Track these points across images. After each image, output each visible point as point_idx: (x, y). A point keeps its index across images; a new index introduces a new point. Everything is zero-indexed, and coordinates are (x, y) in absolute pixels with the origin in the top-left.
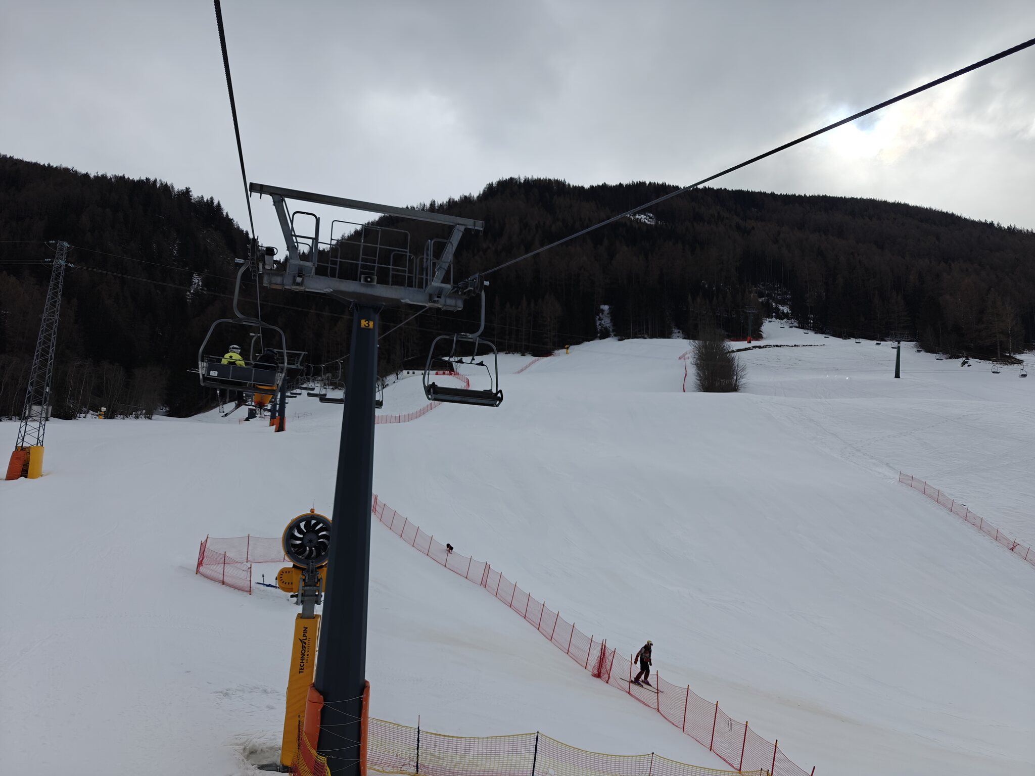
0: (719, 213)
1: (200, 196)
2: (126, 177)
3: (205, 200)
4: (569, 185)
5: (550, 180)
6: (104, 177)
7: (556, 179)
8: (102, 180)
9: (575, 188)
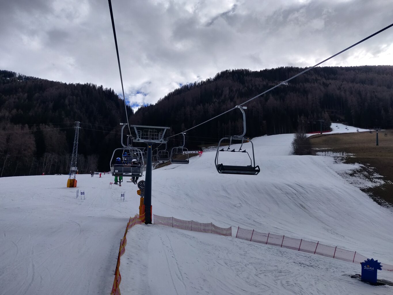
0: (316, 78)
1: (106, 88)
2: (80, 84)
3: (108, 89)
4: (251, 71)
5: (243, 70)
6: (72, 84)
7: (245, 69)
8: (71, 85)
9: (253, 72)
